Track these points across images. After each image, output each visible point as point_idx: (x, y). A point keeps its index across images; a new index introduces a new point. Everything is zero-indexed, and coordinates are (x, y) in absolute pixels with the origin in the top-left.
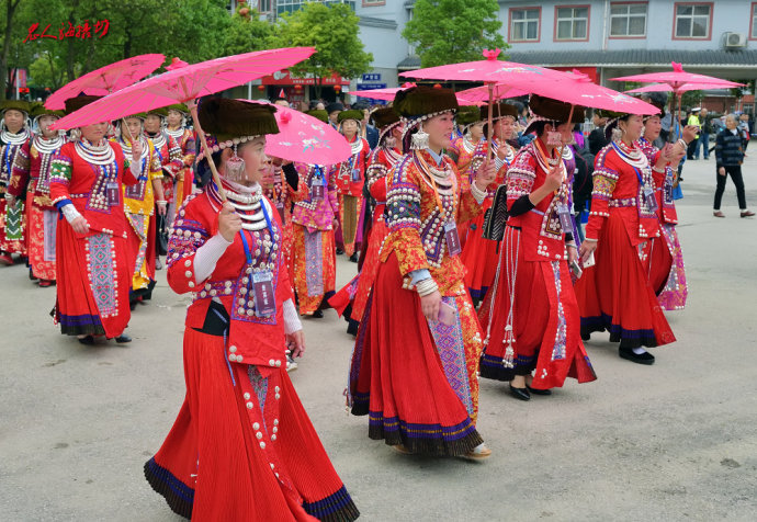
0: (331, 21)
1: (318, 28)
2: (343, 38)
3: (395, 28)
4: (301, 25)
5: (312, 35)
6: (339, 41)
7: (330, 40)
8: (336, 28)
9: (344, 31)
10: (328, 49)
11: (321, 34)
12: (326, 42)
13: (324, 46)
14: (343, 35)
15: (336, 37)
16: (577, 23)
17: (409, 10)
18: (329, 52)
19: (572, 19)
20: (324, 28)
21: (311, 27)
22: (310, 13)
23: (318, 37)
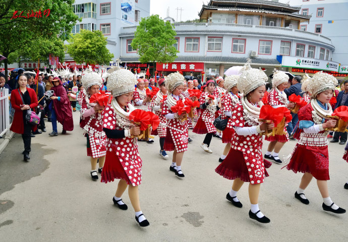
0: (95, 38)
1: (89, 41)
2: (101, 46)
3: (115, 45)
4: (81, 39)
5: (86, 44)
6: (99, 47)
7: (95, 47)
8: (97, 41)
9: (101, 43)
10: (94, 51)
11: (90, 44)
12: (93, 47)
13: (93, 49)
14: (101, 45)
15: (98, 45)
16: (194, 44)
17: (120, 38)
18: (95, 52)
19: (192, 43)
20: (92, 41)
21: (85, 41)
22: (85, 34)
23: (89, 45)
